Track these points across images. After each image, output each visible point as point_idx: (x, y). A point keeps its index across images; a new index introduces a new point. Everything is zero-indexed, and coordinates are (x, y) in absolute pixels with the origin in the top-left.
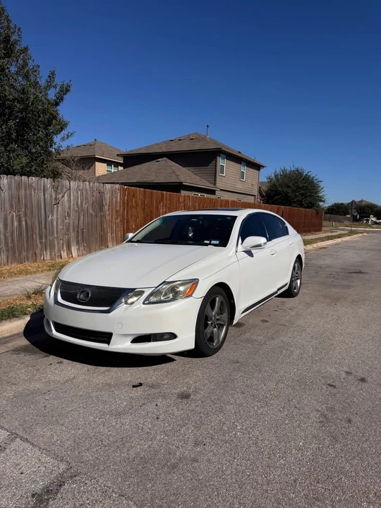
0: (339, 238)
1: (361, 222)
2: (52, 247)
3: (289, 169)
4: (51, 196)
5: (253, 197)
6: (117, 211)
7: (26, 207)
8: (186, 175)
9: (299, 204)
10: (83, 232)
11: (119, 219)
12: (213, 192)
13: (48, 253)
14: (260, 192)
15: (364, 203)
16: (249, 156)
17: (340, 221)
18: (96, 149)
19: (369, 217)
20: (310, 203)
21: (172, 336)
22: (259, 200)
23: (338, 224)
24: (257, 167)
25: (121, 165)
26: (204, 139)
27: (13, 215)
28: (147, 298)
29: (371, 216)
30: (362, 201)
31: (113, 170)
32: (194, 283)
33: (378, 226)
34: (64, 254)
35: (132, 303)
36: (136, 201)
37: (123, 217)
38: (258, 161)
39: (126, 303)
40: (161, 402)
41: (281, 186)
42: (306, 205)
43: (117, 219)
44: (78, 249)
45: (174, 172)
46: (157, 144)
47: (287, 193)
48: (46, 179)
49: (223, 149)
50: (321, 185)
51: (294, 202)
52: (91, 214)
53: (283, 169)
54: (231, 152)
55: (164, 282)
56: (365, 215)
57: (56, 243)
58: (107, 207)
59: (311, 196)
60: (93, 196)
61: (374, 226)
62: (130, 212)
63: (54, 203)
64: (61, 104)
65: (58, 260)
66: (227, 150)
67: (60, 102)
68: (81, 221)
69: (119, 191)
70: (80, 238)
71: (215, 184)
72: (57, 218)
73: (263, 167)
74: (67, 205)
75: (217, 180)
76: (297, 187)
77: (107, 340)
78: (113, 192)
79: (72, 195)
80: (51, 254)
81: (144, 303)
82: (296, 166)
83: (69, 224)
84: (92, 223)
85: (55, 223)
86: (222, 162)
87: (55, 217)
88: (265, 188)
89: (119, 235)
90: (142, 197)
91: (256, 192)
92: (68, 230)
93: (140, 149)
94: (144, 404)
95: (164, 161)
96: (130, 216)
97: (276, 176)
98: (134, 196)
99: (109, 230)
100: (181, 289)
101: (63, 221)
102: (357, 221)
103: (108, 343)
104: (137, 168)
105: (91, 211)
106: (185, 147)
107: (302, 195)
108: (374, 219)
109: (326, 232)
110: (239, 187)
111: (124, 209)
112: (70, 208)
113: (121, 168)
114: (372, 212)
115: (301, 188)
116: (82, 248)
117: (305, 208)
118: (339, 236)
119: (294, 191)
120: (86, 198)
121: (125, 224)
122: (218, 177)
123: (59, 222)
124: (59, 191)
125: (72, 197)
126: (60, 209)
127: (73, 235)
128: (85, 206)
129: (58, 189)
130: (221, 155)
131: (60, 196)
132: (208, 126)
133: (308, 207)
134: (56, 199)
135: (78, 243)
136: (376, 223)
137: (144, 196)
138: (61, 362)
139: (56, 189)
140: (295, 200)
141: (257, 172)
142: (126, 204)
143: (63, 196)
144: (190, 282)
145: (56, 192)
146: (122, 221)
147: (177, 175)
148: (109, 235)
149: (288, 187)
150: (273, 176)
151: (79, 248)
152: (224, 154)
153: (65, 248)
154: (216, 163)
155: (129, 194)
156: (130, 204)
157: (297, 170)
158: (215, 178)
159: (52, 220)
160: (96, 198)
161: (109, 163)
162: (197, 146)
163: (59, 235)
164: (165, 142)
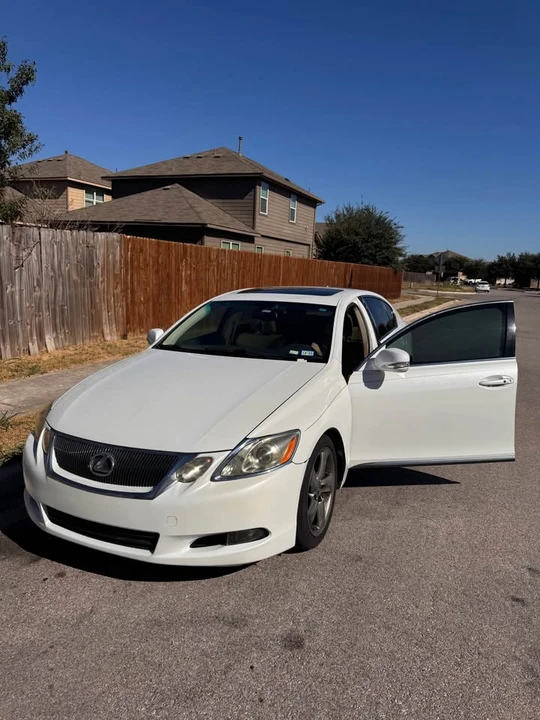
0: (426, 308)
1: (446, 282)
2: (14, 336)
3: (355, 207)
4: (10, 254)
5: (306, 247)
6: (115, 276)
8: (209, 212)
9: (372, 260)
10: (63, 311)
11: (119, 289)
12: (250, 239)
13: (8, 347)
14: (316, 241)
15: (450, 256)
16: (300, 186)
17: (419, 281)
18: (68, 167)
19: (456, 275)
20: (387, 258)
21: (263, 533)
22: (314, 251)
23: (418, 285)
24: (312, 202)
25: (108, 192)
26: (235, 158)
28: (219, 470)
29: (460, 273)
30: (447, 252)
31: (96, 200)
32: (292, 437)
33: (470, 288)
34: (34, 348)
35: (193, 480)
36: (145, 260)
37: (126, 283)
38: (315, 194)
39: (181, 479)
40: (258, 659)
41: (348, 232)
42: (380, 260)
43: (116, 288)
44: (56, 339)
45: (192, 207)
46: (164, 163)
47: (355, 243)
48: (0, 227)
49: (265, 174)
50: (402, 232)
51: (366, 257)
52: (75, 282)
53: (347, 206)
54: (276, 179)
55: (246, 439)
56: (453, 272)
57: (20, 331)
58: (99, 270)
59: (387, 248)
60: (77, 252)
61: (465, 288)
62: (135, 277)
63: (14, 266)
64: (18, 99)
65: (25, 358)
66: (270, 177)
67: (17, 95)
68: (60, 293)
69: (118, 244)
70: (58, 321)
71: (253, 228)
72: (21, 290)
73: (321, 202)
74: (36, 267)
75: (257, 220)
76: (370, 235)
77: (149, 543)
78: (108, 245)
79: (43, 251)
80: (12, 349)
81: (212, 479)
82: (366, 203)
83: (40, 298)
84: (76, 296)
85: (17, 297)
86: (263, 194)
87: (17, 288)
88: (322, 235)
89: (120, 313)
90: (154, 253)
91: (310, 240)
92: (39, 308)
93: (136, 169)
94: (229, 667)
95: (176, 189)
96: (135, 283)
97: (338, 216)
98: (142, 250)
99: (104, 307)
100: (274, 450)
101: (31, 294)
102: (442, 280)
103: (152, 549)
104: (134, 199)
105: (75, 277)
106: (206, 169)
107: (376, 246)
108: (463, 278)
109: (406, 298)
110: (287, 232)
111: (127, 271)
112: (40, 273)
113: (108, 198)
114: (461, 268)
115: (375, 236)
116: (61, 336)
117: (379, 265)
118: (426, 306)
119: (365, 241)
120: (67, 256)
121: (129, 296)
122: (258, 217)
123: (24, 295)
124: (23, 246)
125: (44, 256)
126: (24, 274)
127: (46, 315)
128: (65, 269)
129: (20, 243)
130: (263, 183)
131: (24, 253)
132: (240, 139)
133: (384, 264)
134: (18, 258)
135: (55, 328)
136: (466, 284)
137: (158, 251)
138: (61, 575)
139: (17, 242)
140: (366, 254)
141: (312, 209)
142: (130, 265)
143: (30, 254)
144: (287, 437)
145: (18, 247)
146: (124, 291)
147: (197, 213)
148: (105, 313)
149: (357, 234)
150: (333, 216)
151: (57, 337)
152: (267, 182)
153: (35, 338)
154: (255, 196)
155: (133, 249)
156: (136, 263)
157: (367, 209)
158: (254, 218)
159: (12, 293)
160: (82, 255)
161: (89, 189)
162: (226, 168)
163: (25, 316)
164: (176, 160)
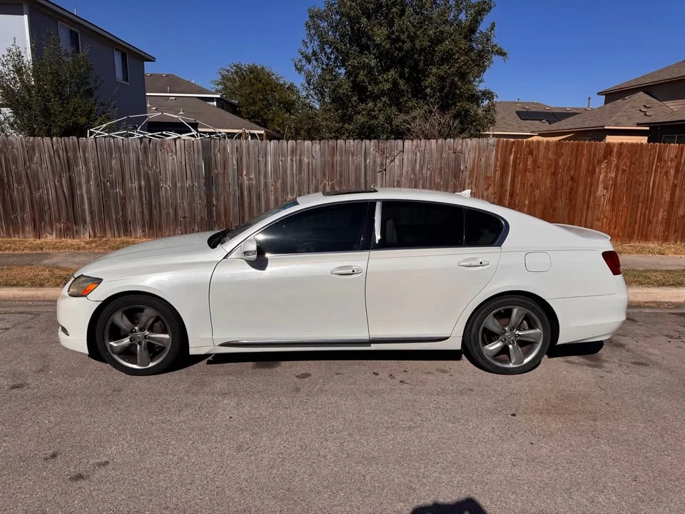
4: (375, 162)
7: (341, 176)
11: (491, 189)
27: (325, 184)
32: (95, 282)
37: (504, 186)
48: (368, 141)
58: (467, 173)
60: (442, 158)
62: (519, 178)
63: (378, 170)
69: (494, 149)
74: (397, 172)
79: (405, 158)
96: (517, 185)
98: (531, 152)
105: (437, 179)
111: (507, 174)
112: (401, 176)
120: (430, 161)
121: (508, 197)
124: (387, 155)
125: (405, 162)
126: (387, 177)
128: (427, 172)
129: (384, 151)
131: (388, 160)
134: (382, 164)
139: (381, 152)
142: (512, 168)
143: (393, 161)
145: (382, 156)
156: (520, 166)
160: (447, 160)
